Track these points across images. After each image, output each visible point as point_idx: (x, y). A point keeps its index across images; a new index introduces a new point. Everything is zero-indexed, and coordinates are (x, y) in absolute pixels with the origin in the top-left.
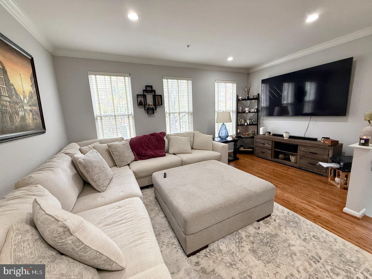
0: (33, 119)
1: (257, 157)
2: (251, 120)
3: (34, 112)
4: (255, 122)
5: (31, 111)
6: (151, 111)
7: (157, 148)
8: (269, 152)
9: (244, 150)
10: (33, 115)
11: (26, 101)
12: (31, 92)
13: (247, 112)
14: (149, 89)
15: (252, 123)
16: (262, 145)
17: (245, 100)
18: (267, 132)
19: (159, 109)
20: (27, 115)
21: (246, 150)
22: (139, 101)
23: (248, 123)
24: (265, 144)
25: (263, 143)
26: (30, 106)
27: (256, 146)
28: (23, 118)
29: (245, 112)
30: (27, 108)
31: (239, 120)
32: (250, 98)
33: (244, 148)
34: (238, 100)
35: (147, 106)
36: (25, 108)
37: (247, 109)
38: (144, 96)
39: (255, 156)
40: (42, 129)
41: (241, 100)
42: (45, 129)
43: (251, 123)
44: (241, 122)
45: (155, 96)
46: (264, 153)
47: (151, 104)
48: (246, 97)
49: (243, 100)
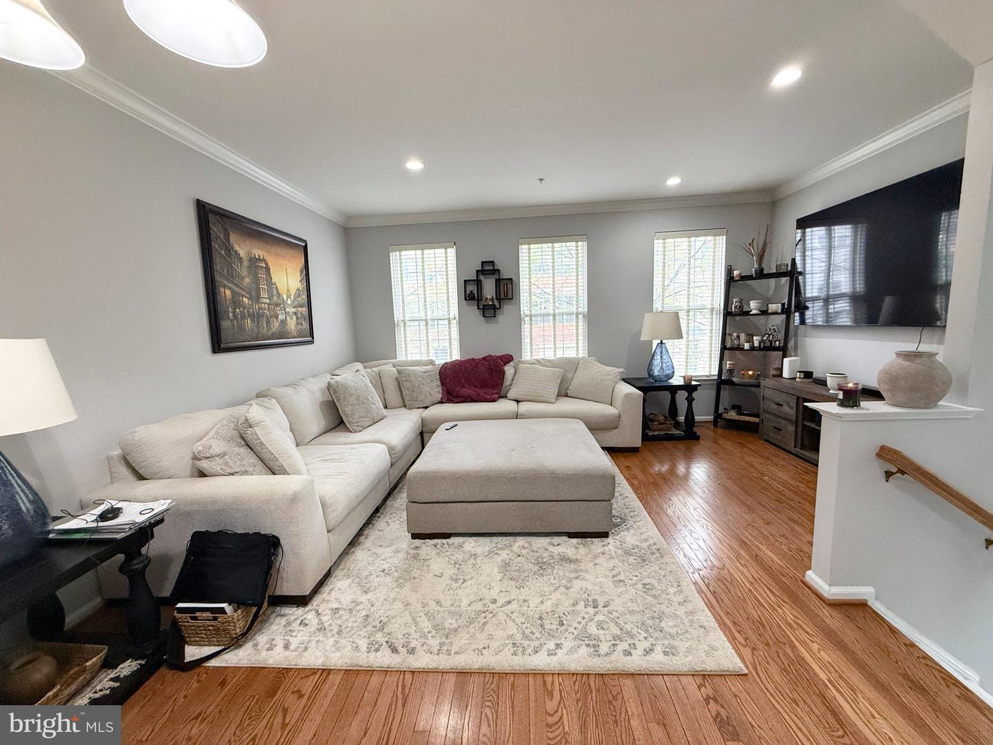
0: (298, 324)
1: (765, 440)
2: (769, 335)
3: (299, 315)
4: (777, 343)
5: (295, 314)
6: (489, 310)
7: (485, 385)
8: (792, 428)
9: (737, 417)
10: (297, 318)
11: (289, 302)
12: (298, 290)
13: (753, 312)
14: (488, 269)
15: (771, 344)
16: (776, 407)
17: (750, 278)
18: (800, 372)
19: (507, 308)
20: (288, 319)
21: (743, 418)
22: (468, 292)
23: (756, 344)
24: (782, 405)
25: (778, 400)
26: (294, 307)
27: (764, 409)
28: (284, 322)
29: (747, 313)
30: (291, 310)
31: (729, 334)
32: (765, 272)
33: (740, 414)
34: (730, 280)
35: (483, 302)
36: (287, 310)
37: (754, 306)
38: (478, 283)
39: (761, 439)
40: (309, 336)
41: (737, 279)
42: (313, 338)
43: (768, 344)
44: (735, 339)
45: (498, 281)
46: (780, 430)
47: (489, 297)
48: (754, 270)
49: (743, 278)
